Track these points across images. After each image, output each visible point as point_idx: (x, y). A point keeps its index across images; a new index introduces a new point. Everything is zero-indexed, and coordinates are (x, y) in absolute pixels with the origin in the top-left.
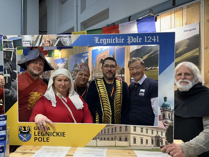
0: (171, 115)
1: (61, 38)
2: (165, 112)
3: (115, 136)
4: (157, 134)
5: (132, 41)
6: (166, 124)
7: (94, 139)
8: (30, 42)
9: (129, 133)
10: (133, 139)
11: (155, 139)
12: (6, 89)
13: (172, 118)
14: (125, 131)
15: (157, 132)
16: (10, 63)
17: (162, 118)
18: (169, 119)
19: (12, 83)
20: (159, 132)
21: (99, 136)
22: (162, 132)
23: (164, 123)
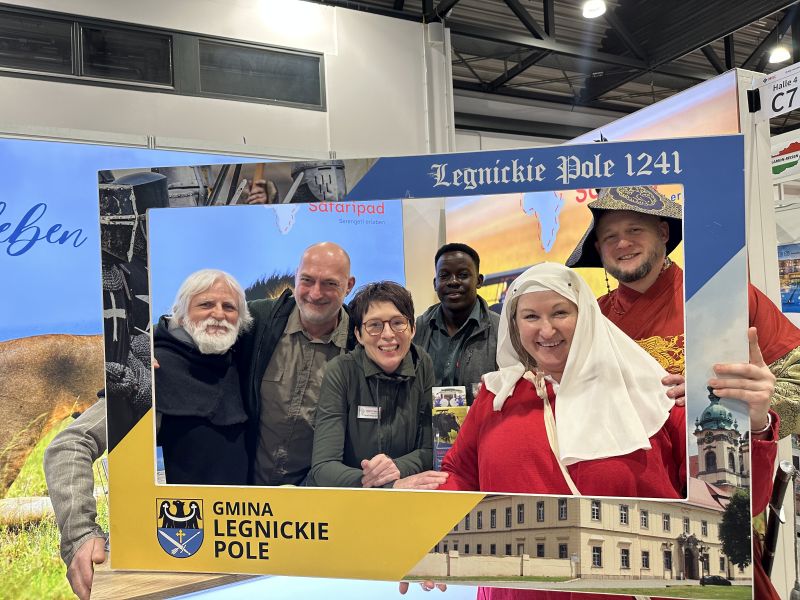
0: (741, 457)
1: (309, 173)
2: (713, 444)
3: (518, 539)
4: (687, 528)
5: (578, 174)
6: (719, 492)
7: (436, 549)
8: (197, 190)
9: (573, 527)
10: (590, 548)
11: (680, 550)
12: (112, 364)
13: (742, 469)
14: (560, 519)
15: (687, 521)
16: (126, 269)
17: (702, 467)
18: (732, 471)
19: (135, 341)
20: (691, 522)
21: (456, 538)
22: (705, 523)
23: (712, 487)
